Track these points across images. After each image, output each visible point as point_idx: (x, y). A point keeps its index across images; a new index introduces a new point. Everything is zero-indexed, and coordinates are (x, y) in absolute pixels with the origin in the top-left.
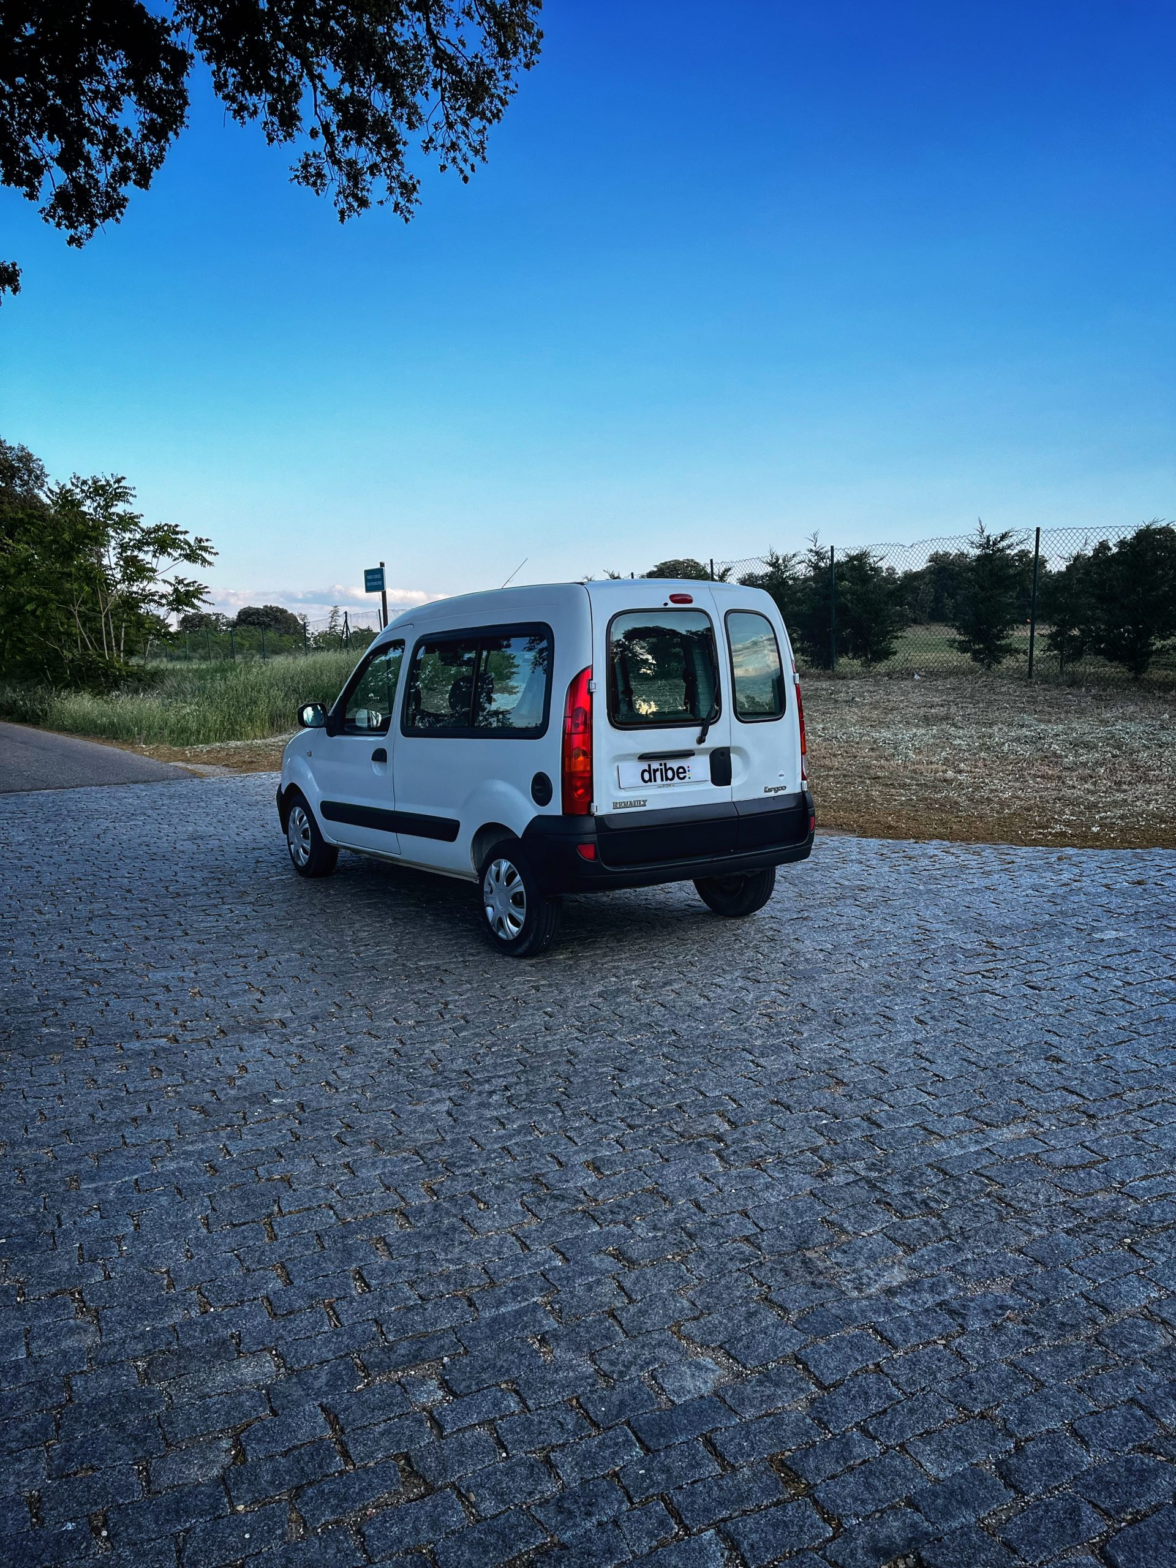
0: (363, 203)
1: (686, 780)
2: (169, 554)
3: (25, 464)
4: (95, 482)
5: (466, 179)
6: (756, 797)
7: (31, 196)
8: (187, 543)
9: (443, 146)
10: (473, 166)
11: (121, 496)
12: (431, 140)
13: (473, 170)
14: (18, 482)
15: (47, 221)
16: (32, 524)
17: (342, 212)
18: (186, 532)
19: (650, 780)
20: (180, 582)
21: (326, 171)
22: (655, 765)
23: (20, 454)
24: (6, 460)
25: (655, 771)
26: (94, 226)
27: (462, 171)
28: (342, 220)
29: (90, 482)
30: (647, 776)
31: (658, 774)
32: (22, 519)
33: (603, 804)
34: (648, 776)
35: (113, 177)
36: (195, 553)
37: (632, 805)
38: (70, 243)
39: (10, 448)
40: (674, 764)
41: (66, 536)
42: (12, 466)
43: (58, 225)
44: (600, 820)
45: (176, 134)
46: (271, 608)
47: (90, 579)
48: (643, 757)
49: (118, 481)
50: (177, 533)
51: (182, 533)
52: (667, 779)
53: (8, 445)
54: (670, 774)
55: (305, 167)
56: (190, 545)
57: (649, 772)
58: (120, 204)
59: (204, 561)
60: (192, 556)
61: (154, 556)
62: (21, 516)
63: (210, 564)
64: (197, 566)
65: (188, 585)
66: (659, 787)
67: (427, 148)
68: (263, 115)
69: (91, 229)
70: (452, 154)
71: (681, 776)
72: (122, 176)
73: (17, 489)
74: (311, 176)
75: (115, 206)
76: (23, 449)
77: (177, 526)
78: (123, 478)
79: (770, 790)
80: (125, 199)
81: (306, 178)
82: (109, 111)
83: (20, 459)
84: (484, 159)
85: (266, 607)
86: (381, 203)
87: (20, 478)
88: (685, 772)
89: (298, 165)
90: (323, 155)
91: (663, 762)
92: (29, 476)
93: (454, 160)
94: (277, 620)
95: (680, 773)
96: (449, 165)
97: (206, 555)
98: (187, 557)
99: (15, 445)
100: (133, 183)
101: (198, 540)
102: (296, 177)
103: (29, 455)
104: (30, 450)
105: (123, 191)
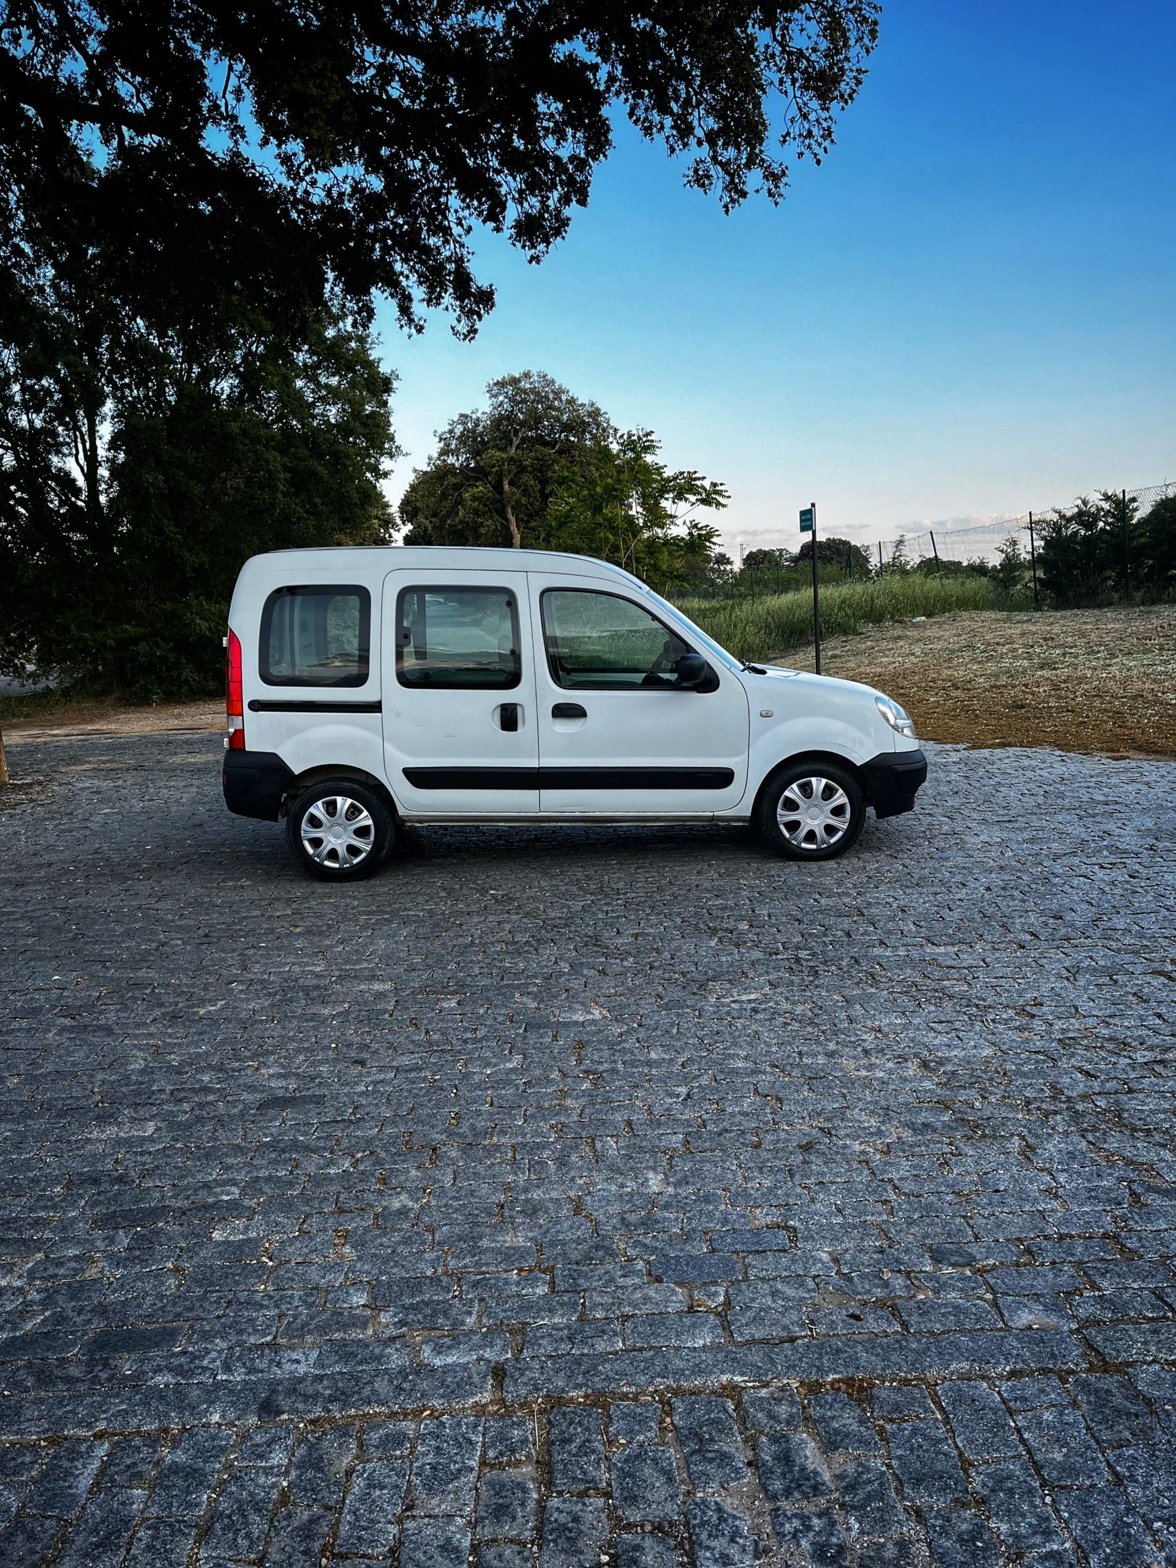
0: (743, 194)
2: (686, 500)
3: (594, 419)
4: (630, 436)
5: (818, 162)
7: (498, 229)
8: (703, 487)
9: (800, 135)
10: (825, 149)
11: (649, 448)
12: (788, 134)
13: (826, 151)
14: (588, 436)
15: (514, 245)
17: (726, 206)
18: (704, 478)
20: (696, 526)
21: (712, 172)
23: (590, 409)
24: (578, 416)
26: (548, 243)
27: (815, 155)
28: (727, 212)
29: (625, 437)
35: (559, 201)
36: (711, 497)
38: (530, 262)
39: (583, 405)
41: (599, 489)
42: (583, 422)
43: (524, 247)
45: (605, 156)
46: (834, 540)
47: (613, 528)
49: (647, 435)
50: (696, 479)
51: (699, 479)
53: (580, 402)
55: (696, 171)
56: (705, 489)
58: (564, 223)
59: (718, 504)
60: (708, 500)
61: (674, 502)
63: (724, 506)
64: (711, 510)
65: (701, 529)
67: (784, 141)
68: (668, 131)
69: (547, 247)
70: (807, 142)
72: (565, 200)
73: (588, 442)
74: (701, 179)
75: (561, 225)
76: (593, 404)
77: (695, 472)
78: (652, 432)
80: (569, 219)
81: (697, 181)
82: (558, 143)
83: (590, 415)
84: (832, 141)
85: (829, 539)
86: (757, 191)
87: (590, 432)
89: (691, 173)
90: (708, 159)
92: (597, 429)
93: (809, 147)
94: (838, 552)
96: (806, 152)
97: (720, 499)
98: (704, 502)
99: (586, 402)
100: (574, 204)
101: (714, 485)
102: (689, 182)
103: (598, 409)
104: (598, 405)
105: (567, 212)
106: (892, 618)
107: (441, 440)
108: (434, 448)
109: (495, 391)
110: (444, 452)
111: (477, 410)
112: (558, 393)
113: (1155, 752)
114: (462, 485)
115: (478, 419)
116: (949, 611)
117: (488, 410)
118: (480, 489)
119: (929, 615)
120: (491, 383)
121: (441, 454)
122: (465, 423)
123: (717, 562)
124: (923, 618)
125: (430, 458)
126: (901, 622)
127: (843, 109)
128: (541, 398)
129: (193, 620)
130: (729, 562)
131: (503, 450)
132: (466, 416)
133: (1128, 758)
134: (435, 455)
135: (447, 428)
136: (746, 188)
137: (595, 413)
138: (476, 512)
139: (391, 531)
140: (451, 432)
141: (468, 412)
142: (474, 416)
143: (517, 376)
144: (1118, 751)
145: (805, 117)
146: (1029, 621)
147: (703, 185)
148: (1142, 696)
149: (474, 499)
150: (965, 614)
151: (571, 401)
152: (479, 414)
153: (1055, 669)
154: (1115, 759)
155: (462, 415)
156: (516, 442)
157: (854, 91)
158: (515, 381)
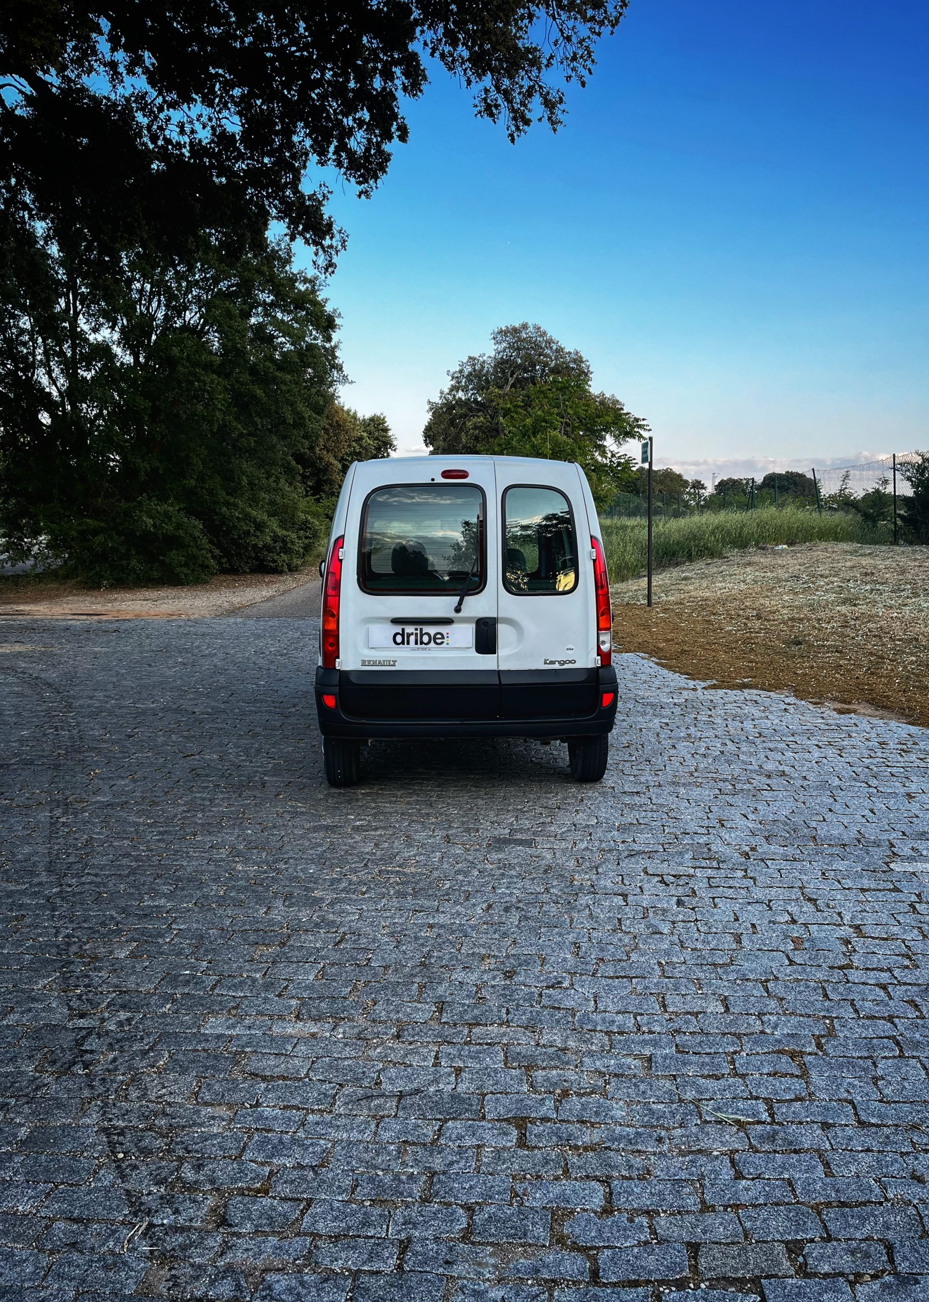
0: (527, 122)
1: (444, 645)
3: (577, 365)
5: (583, 84)
6: (534, 668)
9: (566, 58)
10: (588, 70)
13: (589, 73)
16: (517, 413)
17: (511, 135)
19: (403, 643)
22: (410, 629)
23: (575, 357)
24: (565, 362)
25: (409, 635)
26: (377, 178)
27: (581, 77)
28: (513, 141)
30: (399, 639)
31: (412, 638)
32: (509, 409)
33: (348, 661)
34: (401, 640)
36: (634, 431)
37: (380, 664)
38: (359, 196)
39: (570, 353)
40: (432, 630)
43: (357, 182)
44: (345, 674)
48: (396, 621)
52: (422, 643)
53: (566, 350)
54: (426, 639)
55: (486, 101)
57: (403, 635)
58: (387, 158)
60: (631, 433)
62: (508, 406)
66: (413, 650)
69: (375, 182)
70: (573, 64)
71: (439, 641)
74: (490, 110)
75: (386, 161)
79: (552, 663)
80: (389, 155)
81: (487, 111)
83: (575, 361)
84: (593, 61)
85: (787, 472)
86: (539, 119)
88: (443, 637)
89: (482, 103)
91: (419, 627)
93: (575, 69)
94: (795, 484)
95: (437, 639)
96: (572, 74)
97: (642, 432)
99: (572, 351)
100: (396, 140)
101: (637, 420)
102: (480, 112)
103: (581, 357)
104: (583, 354)
105: (387, 147)
106: (756, 545)
107: (453, 378)
108: (447, 384)
109: (499, 338)
110: (454, 389)
111: (484, 354)
112: (549, 342)
113: (884, 707)
114: (466, 415)
115: (484, 362)
116: (811, 540)
117: (493, 354)
118: (480, 419)
119: (791, 544)
120: (496, 330)
121: (451, 390)
122: (474, 365)
123: (694, 487)
124: (785, 546)
125: (442, 393)
126: (763, 549)
127: (612, 33)
128: (537, 346)
129: (140, 517)
130: (703, 487)
131: (501, 387)
132: (474, 359)
133: (854, 711)
134: (447, 391)
135: (458, 368)
136: (528, 115)
137: (579, 360)
138: (477, 438)
139: (389, 450)
140: (461, 371)
141: (476, 355)
142: (481, 359)
143: (517, 326)
144: (850, 703)
145: (568, 39)
146: (870, 554)
147: (491, 115)
148: (917, 640)
149: (475, 428)
150: (823, 545)
151: (559, 350)
152: (485, 358)
153: (855, 605)
154: (840, 712)
155: (470, 358)
156: (511, 381)
157: (621, 14)
158: (515, 331)
